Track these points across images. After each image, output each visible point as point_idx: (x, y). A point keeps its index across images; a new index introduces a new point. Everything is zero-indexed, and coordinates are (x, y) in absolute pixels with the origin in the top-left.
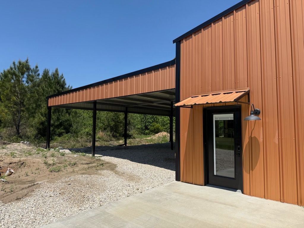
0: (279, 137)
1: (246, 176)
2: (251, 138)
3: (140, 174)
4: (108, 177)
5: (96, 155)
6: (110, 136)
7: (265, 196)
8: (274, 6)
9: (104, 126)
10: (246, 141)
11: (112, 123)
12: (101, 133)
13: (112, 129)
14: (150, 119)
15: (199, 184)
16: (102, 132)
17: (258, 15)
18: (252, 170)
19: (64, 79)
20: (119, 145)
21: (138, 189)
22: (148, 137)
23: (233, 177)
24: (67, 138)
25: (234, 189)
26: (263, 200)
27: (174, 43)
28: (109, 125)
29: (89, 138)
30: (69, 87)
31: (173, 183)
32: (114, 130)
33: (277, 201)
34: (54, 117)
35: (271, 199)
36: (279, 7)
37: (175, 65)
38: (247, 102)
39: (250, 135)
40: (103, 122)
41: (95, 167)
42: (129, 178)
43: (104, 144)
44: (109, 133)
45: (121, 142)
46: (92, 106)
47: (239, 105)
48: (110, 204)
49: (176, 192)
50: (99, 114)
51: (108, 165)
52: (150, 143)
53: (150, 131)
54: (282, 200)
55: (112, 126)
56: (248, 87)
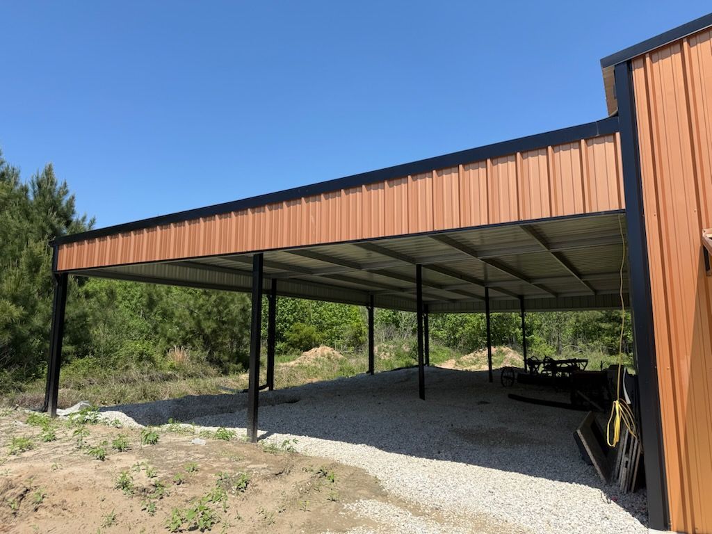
9: (182, 333)
11: (210, 326)
12: (179, 353)
13: (206, 343)
14: (288, 314)
16: (180, 350)
19: (73, 198)
24: (84, 370)
28: (198, 331)
30: (84, 219)
32: (213, 342)
34: (43, 306)
37: (618, 135)
40: (181, 321)
43: (205, 387)
44: (198, 353)
53: (288, 345)
55: (209, 334)
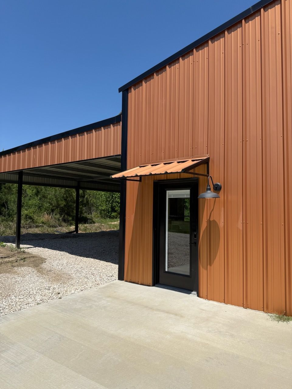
0: (243, 221)
1: (203, 273)
2: (209, 222)
3: (73, 272)
4: (24, 276)
5: (21, 246)
6: (59, 220)
7: (225, 301)
8: (242, 43)
9: (51, 206)
10: (203, 226)
11: (63, 203)
12: (46, 216)
13: (62, 211)
14: (118, 199)
15: (147, 284)
16: (48, 214)
17: (222, 56)
18: (210, 265)
20: (68, 232)
21: (59, 294)
22: (115, 221)
23: (188, 274)
25: (188, 291)
26: (222, 305)
27: (119, 92)
28: (58, 206)
29: (28, 222)
31: (113, 284)
32: (66, 211)
33: (239, 306)
35: (232, 304)
36: (248, 44)
37: (121, 122)
38: (206, 174)
39: (208, 218)
40: (50, 201)
41: (11, 262)
42: (54, 277)
43: (47, 231)
44: (58, 216)
45: (73, 228)
46: (16, 177)
47: (196, 177)
48: (6, 316)
49: (109, 297)
50: (46, 190)
51: (32, 259)
52: (113, 230)
53: (118, 214)
54: (246, 305)
55: (62, 207)
56: (207, 154)
